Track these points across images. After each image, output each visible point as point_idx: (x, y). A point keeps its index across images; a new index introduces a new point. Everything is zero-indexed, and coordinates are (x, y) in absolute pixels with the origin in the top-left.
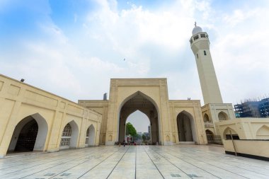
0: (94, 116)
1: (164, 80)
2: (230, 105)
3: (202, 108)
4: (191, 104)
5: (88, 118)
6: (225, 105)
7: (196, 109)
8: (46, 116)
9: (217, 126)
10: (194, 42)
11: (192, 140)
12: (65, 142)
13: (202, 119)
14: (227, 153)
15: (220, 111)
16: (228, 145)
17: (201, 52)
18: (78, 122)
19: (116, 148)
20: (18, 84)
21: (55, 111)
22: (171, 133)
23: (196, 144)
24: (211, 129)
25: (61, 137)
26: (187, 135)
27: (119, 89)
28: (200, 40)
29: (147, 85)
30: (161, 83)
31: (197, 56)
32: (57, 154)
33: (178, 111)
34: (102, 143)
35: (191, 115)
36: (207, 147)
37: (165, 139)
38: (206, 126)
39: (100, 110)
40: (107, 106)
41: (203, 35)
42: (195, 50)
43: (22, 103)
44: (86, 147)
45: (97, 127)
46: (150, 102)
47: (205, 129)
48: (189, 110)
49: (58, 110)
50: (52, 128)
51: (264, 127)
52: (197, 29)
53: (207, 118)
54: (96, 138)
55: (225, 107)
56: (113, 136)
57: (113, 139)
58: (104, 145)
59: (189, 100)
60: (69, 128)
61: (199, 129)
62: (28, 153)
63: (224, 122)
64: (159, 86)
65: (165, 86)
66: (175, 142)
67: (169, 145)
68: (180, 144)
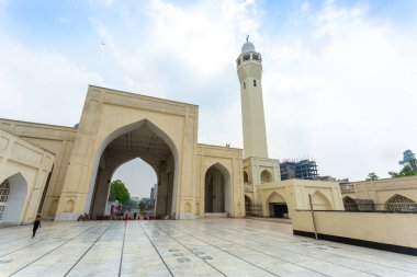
1: (195, 108)
2: (277, 161)
3: (244, 161)
4: (229, 155)
5: (7, 157)
6: (271, 160)
7: (235, 162)
9: (259, 190)
10: (243, 63)
11: (223, 210)
13: (242, 178)
15: (263, 169)
17: (250, 81)
22: (194, 199)
23: (229, 216)
24: (249, 195)
26: (216, 203)
27: (106, 109)
28: (250, 63)
29: (163, 110)
30: (188, 113)
31: (244, 86)
33: (209, 163)
34: (49, 216)
35: (228, 173)
36: (244, 222)
37: (182, 209)
38: (246, 191)
40: (72, 140)
41: (256, 57)
42: (242, 75)
47: (243, 194)
48: (225, 163)
51: (317, 193)
52: (248, 45)
53: (246, 178)
55: (269, 164)
56: (78, 200)
57: (76, 208)
58: (53, 220)
59: (228, 146)
61: (236, 194)
63: (268, 185)
64: (184, 116)
65: (195, 119)
66: (198, 214)
67: (188, 219)
68: (206, 217)
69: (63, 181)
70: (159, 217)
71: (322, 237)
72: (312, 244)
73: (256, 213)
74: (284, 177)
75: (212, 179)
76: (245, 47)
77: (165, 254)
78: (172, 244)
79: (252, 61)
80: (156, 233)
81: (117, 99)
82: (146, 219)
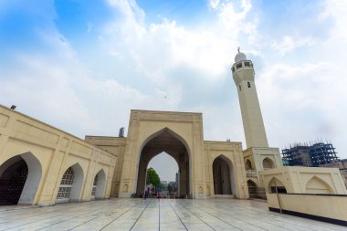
0: (107, 158)
1: (199, 115)
2: (277, 149)
3: (244, 152)
4: (231, 147)
5: (98, 160)
6: (272, 149)
7: (236, 154)
8: (41, 155)
9: (261, 175)
10: (237, 71)
11: (230, 193)
12: (64, 192)
13: (243, 166)
14: (271, 209)
15: (265, 157)
16: (273, 199)
17: (244, 84)
18: (84, 165)
19: (133, 202)
20: (7, 112)
21: (54, 150)
22: (205, 184)
23: (235, 198)
24: (254, 180)
25: (59, 185)
26: (225, 186)
28: (243, 70)
29: (177, 120)
30: (195, 119)
31: (240, 88)
32: (51, 209)
33: (215, 155)
34: (115, 194)
35: (230, 161)
36: (249, 202)
38: (248, 176)
39: (115, 151)
40: (124, 145)
41: (248, 64)
42: (237, 80)
43: (10, 138)
44: (92, 200)
45: (109, 173)
46: (180, 142)
47: (246, 179)
48: (227, 155)
49: (58, 148)
50: (47, 173)
51: (315, 178)
52: (240, 56)
53: (249, 165)
54: (106, 188)
55: (270, 152)
56: (129, 185)
57: (129, 190)
58: (117, 197)
59: (228, 142)
60: (71, 174)
61: (240, 179)
62: (10, 208)
63: (270, 171)
64: (192, 122)
65: (200, 123)
66: (209, 195)
67: (201, 199)
68: (216, 198)
69: (121, 172)
70: (182, 197)
71: (285, 212)
73: (262, 195)
75: (220, 168)
76: (237, 58)
79: (244, 68)
81: (147, 117)
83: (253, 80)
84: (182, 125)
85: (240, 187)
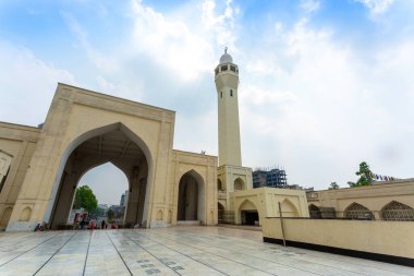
2: (249, 169)
3: (219, 169)
4: (205, 162)
6: (245, 169)
7: (210, 170)
9: (232, 197)
10: (222, 73)
11: (195, 218)
13: (216, 185)
15: (237, 177)
17: (226, 91)
22: (166, 207)
23: (202, 224)
24: (222, 202)
26: (190, 210)
28: (227, 72)
29: (139, 114)
30: (164, 118)
31: (221, 95)
33: (184, 170)
35: (201, 178)
36: (216, 229)
37: (154, 217)
40: (35, 141)
42: (219, 85)
47: (216, 201)
48: (199, 170)
51: (286, 201)
53: (220, 185)
55: (243, 172)
57: (34, 217)
58: (4, 230)
59: (203, 154)
61: (209, 202)
63: (241, 193)
64: (160, 122)
65: (171, 124)
66: (170, 222)
67: (159, 228)
68: (178, 225)
69: (20, 187)
70: (128, 226)
71: (291, 244)
72: (280, 251)
73: (229, 220)
74: (256, 185)
75: (186, 187)
76: (223, 58)
77: (133, 265)
78: (142, 254)
79: (229, 72)
80: (124, 243)
81: (90, 100)
82: (113, 228)
83: (236, 88)
84: (146, 122)
85: (209, 211)
